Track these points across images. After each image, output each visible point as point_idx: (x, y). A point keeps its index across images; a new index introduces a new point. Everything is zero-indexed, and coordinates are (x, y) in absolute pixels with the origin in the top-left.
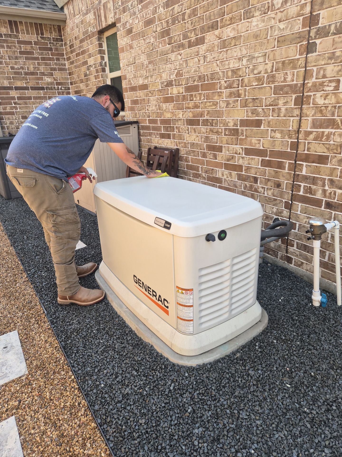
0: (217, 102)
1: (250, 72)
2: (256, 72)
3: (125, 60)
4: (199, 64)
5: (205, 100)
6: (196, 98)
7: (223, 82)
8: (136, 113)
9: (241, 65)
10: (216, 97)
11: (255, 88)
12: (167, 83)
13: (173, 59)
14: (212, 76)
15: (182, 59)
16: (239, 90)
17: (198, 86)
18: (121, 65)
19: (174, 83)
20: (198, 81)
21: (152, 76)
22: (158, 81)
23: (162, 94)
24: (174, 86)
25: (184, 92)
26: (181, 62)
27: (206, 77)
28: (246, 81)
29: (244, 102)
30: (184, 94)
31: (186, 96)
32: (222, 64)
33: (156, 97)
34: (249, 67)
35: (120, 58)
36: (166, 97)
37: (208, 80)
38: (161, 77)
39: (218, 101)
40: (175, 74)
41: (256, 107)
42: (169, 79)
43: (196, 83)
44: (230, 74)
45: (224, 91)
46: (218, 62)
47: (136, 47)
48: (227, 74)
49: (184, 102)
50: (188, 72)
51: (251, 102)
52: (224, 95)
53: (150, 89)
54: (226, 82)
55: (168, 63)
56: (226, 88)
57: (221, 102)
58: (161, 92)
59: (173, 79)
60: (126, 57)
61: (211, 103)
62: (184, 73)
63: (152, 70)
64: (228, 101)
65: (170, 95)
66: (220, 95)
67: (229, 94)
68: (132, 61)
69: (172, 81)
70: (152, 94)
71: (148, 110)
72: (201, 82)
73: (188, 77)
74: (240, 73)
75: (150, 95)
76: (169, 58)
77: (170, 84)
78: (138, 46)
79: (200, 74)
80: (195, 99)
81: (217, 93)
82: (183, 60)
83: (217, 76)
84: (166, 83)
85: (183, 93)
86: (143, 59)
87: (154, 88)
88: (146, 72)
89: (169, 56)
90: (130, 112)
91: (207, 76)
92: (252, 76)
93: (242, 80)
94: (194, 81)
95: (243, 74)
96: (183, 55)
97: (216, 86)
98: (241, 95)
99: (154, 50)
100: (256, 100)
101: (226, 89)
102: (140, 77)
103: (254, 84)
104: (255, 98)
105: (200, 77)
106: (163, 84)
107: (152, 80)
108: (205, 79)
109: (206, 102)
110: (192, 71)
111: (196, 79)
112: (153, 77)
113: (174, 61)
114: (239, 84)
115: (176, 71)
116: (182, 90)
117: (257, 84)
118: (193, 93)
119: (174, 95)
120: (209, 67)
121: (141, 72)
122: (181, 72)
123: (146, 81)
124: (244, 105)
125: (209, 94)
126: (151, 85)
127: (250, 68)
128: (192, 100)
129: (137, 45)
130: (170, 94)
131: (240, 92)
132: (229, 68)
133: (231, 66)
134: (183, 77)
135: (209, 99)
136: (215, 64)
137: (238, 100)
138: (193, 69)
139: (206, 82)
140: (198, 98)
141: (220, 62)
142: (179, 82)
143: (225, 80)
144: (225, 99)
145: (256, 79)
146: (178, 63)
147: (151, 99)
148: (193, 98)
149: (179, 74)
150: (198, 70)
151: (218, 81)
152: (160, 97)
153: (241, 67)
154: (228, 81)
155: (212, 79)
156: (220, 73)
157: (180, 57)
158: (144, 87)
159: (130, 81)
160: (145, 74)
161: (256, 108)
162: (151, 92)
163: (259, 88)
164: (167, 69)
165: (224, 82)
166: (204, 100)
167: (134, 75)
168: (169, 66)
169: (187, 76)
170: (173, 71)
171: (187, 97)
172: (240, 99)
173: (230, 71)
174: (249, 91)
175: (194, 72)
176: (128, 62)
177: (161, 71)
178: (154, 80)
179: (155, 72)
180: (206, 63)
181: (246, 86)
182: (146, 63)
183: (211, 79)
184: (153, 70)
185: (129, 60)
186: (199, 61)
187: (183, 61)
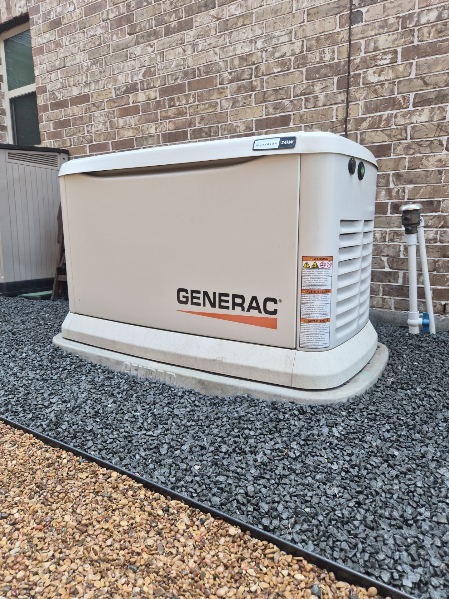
0: (217, 103)
1: (268, 56)
2: (277, 55)
3: (44, 65)
4: (185, 55)
5: (197, 103)
6: (180, 102)
7: (225, 75)
8: (65, 140)
9: (253, 50)
10: (214, 97)
11: (277, 76)
12: (127, 88)
13: (138, 54)
14: (206, 69)
15: (154, 51)
16: (252, 82)
17: (183, 85)
18: (37, 73)
19: (139, 86)
20: (182, 78)
21: (97, 82)
22: (110, 86)
23: (116, 104)
24: (140, 91)
25: (158, 97)
26: (153, 56)
27: (197, 72)
28: (263, 68)
29: (260, 96)
30: (158, 99)
31: (162, 101)
32: (223, 51)
33: (106, 110)
34: (267, 51)
35: (35, 63)
36: (125, 108)
37: (201, 75)
38: (115, 81)
39: (218, 101)
40: (141, 74)
41: (281, 99)
42: (130, 82)
43: (179, 82)
44: (236, 62)
45: (228, 86)
46: (217, 49)
47: (68, 43)
48: (232, 62)
49: (159, 111)
50: (165, 68)
51: (272, 95)
52: (228, 92)
53: (92, 100)
54: (230, 73)
55: (129, 60)
56: (231, 81)
57: (223, 101)
58: (115, 102)
59: (138, 82)
60: (46, 61)
61: (207, 105)
62: (159, 70)
63: (97, 73)
64: (235, 98)
65: (131, 105)
66: (222, 93)
67: (236, 88)
68: (60, 64)
69: (137, 84)
70: (98, 107)
71: (88, 132)
72: (188, 79)
73: (165, 74)
74: (254, 59)
75: (94, 109)
76: (131, 53)
77: (132, 88)
78: (72, 42)
79: (186, 68)
80: (177, 104)
81: (216, 90)
82: (156, 52)
83: (216, 68)
84: (125, 88)
85: (156, 98)
86: (82, 58)
87: (102, 97)
88: (87, 77)
89: (132, 50)
90: (52, 141)
91: (199, 70)
92: (271, 61)
93: (256, 68)
94: (176, 79)
95: (257, 59)
96: (155, 47)
97: (214, 81)
98: (256, 87)
99: (102, 45)
100: (280, 91)
101: (231, 83)
102: (75, 85)
103: (276, 71)
104: (278, 88)
105: (186, 73)
106: (119, 90)
107: (97, 87)
108: (195, 75)
109: (198, 105)
110: (172, 66)
111: (180, 77)
112: (100, 82)
113: (140, 55)
114: (252, 74)
115: (144, 69)
116: (153, 94)
117: (279, 70)
118: (176, 96)
119: (139, 104)
120: (202, 58)
121: (77, 78)
122: (152, 69)
123: (86, 90)
124: (261, 100)
125: (202, 94)
126: (95, 95)
127: (269, 50)
128: (173, 106)
129: (70, 41)
130: (133, 103)
131: (254, 83)
132: (235, 55)
133: (239, 51)
134: (157, 76)
135: (203, 100)
136: (212, 53)
137: (251, 95)
138: (175, 63)
139: (197, 78)
140: (184, 102)
141: (220, 49)
142: (148, 84)
143: (229, 71)
144: (229, 97)
145: (279, 64)
146: (147, 58)
147: (96, 115)
148: (174, 103)
149: (149, 72)
150: (182, 63)
151: (218, 75)
152: (113, 109)
153: (254, 51)
154: (235, 71)
155: (207, 73)
156: (220, 63)
157: (150, 49)
158: (83, 99)
159: (54, 94)
160: (84, 80)
161: (280, 101)
162: (96, 104)
163: (284, 75)
164: (126, 68)
165: (228, 74)
166: (194, 102)
167: (62, 83)
168: (130, 63)
169: (163, 73)
170: (137, 69)
171: (164, 103)
172: (254, 93)
173: (237, 59)
174: (268, 81)
175: (177, 66)
176: (52, 67)
177: (116, 72)
178: (102, 87)
179: (103, 74)
180: (196, 53)
181: (263, 75)
182: (86, 64)
183: (205, 73)
184: (101, 72)
185: (52, 64)
186: (184, 51)
187: (156, 54)
